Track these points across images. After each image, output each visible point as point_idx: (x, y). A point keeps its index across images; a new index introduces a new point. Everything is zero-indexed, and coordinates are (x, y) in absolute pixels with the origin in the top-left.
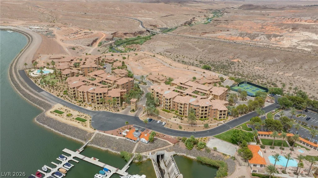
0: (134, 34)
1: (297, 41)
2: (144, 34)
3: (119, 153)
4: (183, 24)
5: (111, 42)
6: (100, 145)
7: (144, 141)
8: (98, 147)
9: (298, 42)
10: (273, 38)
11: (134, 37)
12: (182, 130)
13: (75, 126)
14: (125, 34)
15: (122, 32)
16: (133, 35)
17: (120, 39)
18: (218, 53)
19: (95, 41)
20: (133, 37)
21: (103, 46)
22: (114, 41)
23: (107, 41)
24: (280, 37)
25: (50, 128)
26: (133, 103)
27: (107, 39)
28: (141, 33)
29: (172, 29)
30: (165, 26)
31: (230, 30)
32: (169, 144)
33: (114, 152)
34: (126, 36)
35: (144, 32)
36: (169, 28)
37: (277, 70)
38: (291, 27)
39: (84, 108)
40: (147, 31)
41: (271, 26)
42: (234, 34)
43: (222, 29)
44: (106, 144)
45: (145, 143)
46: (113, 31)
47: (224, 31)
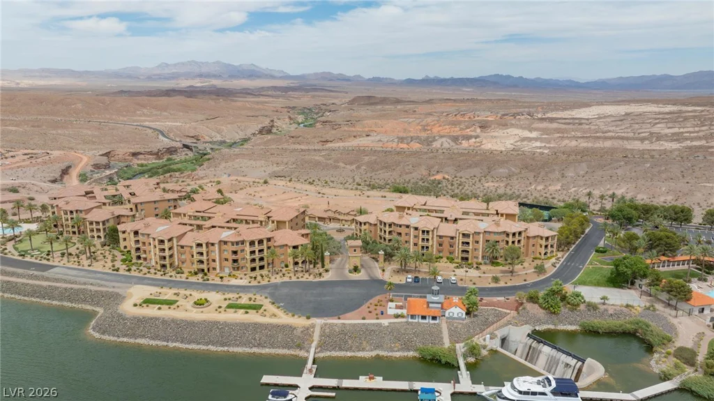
0: (157, 154)
1: (512, 142)
2: (179, 154)
3: (411, 354)
4: (257, 132)
5: (108, 172)
6: (350, 349)
7: (455, 316)
8: (349, 354)
9: (515, 142)
10: (463, 142)
11: (157, 161)
12: (502, 284)
13: (245, 322)
14: (134, 154)
15: (125, 150)
16: (155, 156)
17: (126, 167)
18: (393, 168)
19: (65, 172)
20: (154, 161)
21: (93, 182)
22: (116, 170)
23: (96, 171)
24: (476, 138)
25: (165, 343)
26: (355, 250)
27: (97, 167)
28: (171, 151)
29: (235, 143)
30: (219, 138)
31: (372, 134)
32: (507, 314)
33: (398, 354)
34: (138, 159)
35: (178, 151)
36: (228, 141)
37: (530, 183)
38: (477, 124)
39: (222, 283)
40: (185, 146)
41: (438, 125)
42: (386, 140)
43: (355, 134)
44: (364, 343)
45: (460, 318)
46: (101, 149)
47: (360, 136)
